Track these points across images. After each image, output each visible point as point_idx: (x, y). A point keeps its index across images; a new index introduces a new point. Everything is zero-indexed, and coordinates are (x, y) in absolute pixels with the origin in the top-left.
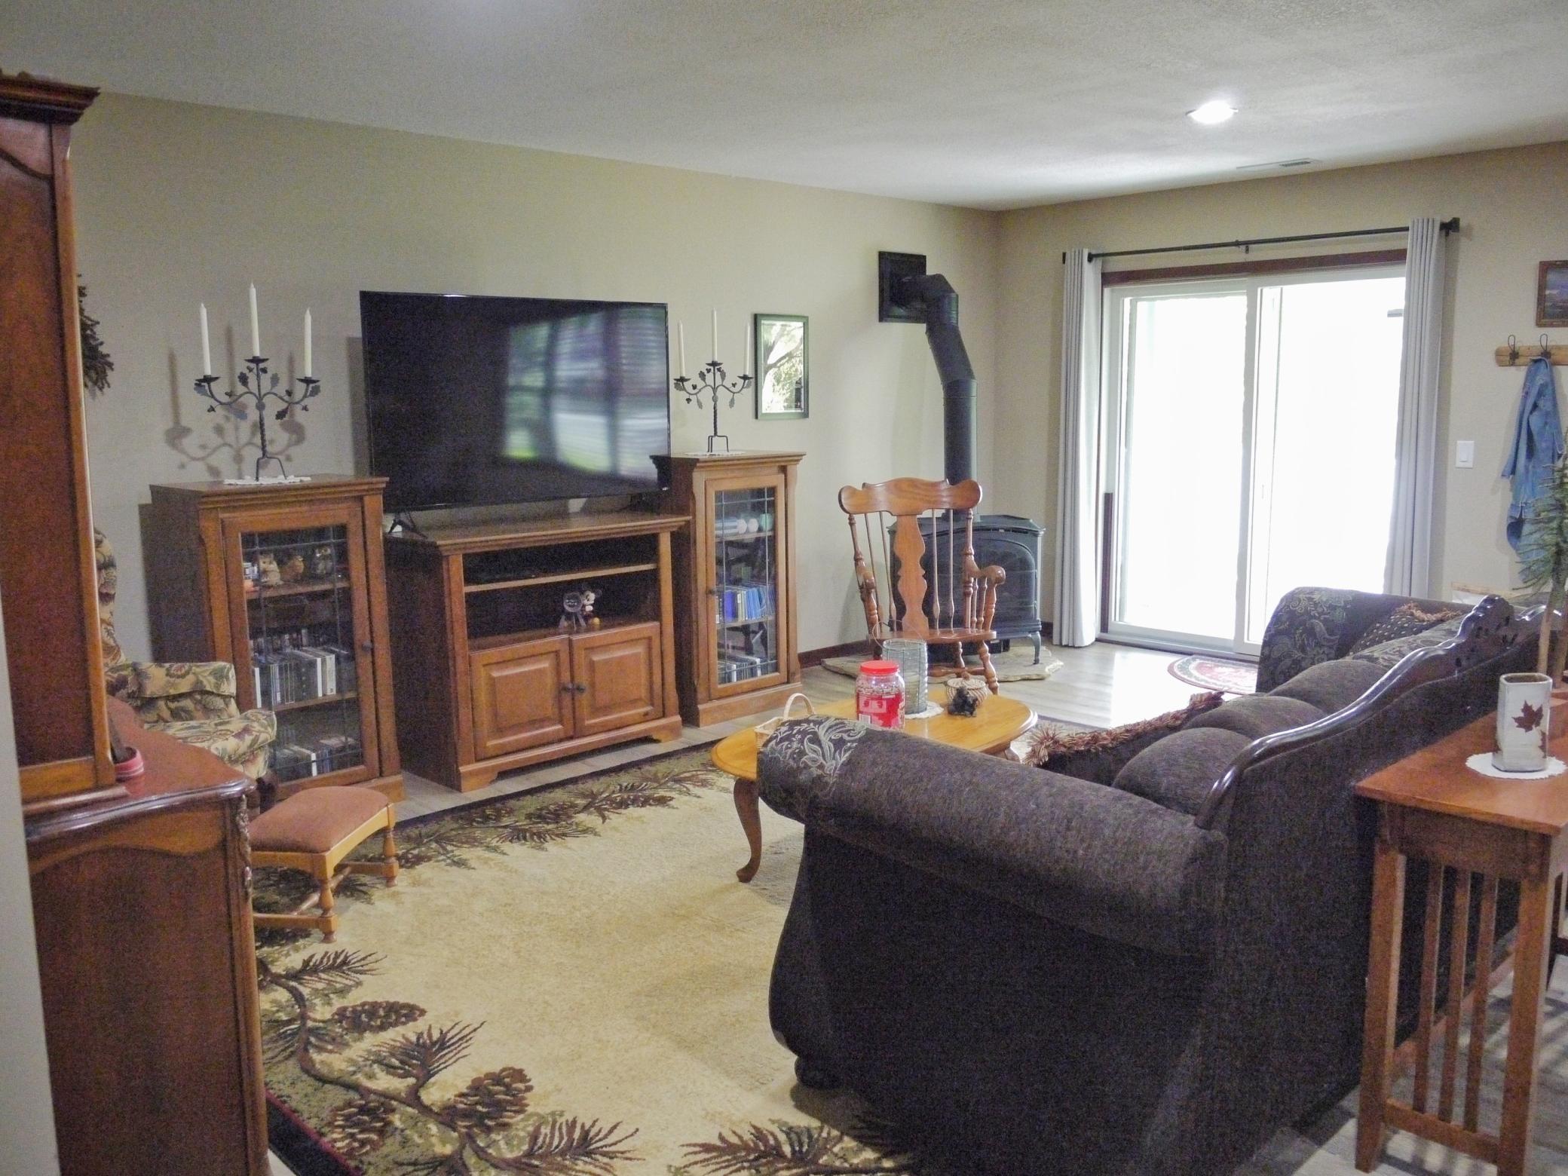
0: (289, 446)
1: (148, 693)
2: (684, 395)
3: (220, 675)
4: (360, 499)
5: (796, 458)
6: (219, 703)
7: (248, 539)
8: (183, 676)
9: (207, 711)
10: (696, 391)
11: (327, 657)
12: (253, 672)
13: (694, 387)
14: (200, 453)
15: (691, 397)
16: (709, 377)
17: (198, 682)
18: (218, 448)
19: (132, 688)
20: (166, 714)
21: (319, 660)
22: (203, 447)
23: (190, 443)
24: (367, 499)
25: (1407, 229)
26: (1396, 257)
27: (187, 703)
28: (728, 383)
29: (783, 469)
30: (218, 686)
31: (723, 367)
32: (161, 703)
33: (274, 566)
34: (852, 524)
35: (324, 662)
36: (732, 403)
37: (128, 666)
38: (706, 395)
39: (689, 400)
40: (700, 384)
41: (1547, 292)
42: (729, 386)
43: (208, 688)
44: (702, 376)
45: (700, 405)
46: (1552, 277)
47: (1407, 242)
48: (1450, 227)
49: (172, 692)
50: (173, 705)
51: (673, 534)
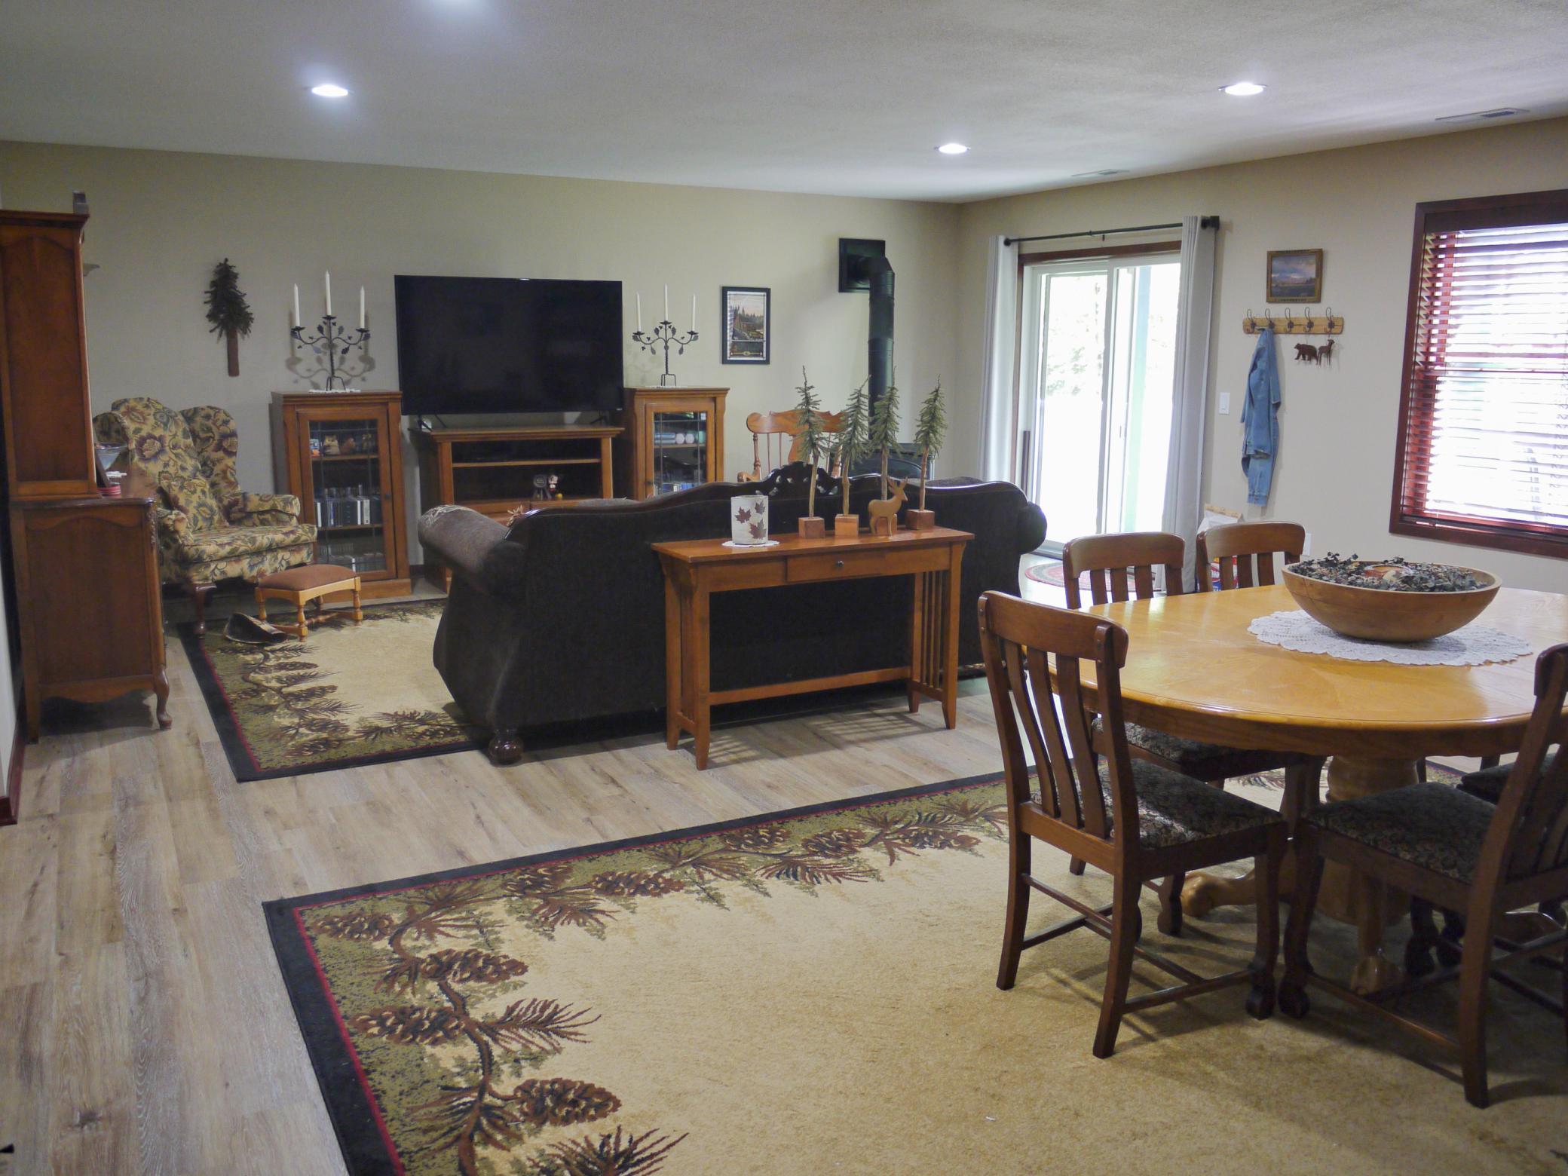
0: (364, 371)
1: (248, 510)
2: (641, 344)
3: (287, 502)
4: (386, 404)
5: (725, 391)
6: (286, 518)
7: (314, 424)
8: (267, 501)
9: (279, 522)
10: (650, 342)
11: (365, 501)
12: (316, 505)
13: (649, 339)
14: (307, 374)
15: (646, 346)
16: (662, 333)
17: (275, 505)
18: (318, 371)
19: (240, 506)
20: (257, 522)
21: (359, 502)
22: (309, 370)
23: (300, 368)
24: (390, 404)
25: (1181, 225)
26: (1174, 247)
27: (268, 516)
28: (677, 336)
29: (714, 399)
30: (284, 507)
31: (673, 325)
32: (255, 516)
33: (336, 443)
34: (755, 440)
35: (362, 503)
36: (681, 351)
37: (241, 494)
38: (659, 346)
39: (643, 348)
40: (653, 336)
41: (1273, 276)
42: (679, 338)
43: (279, 508)
44: (657, 331)
45: (653, 351)
46: (1276, 264)
47: (1183, 235)
48: (1211, 224)
49: (261, 509)
50: (261, 517)
51: (613, 439)
